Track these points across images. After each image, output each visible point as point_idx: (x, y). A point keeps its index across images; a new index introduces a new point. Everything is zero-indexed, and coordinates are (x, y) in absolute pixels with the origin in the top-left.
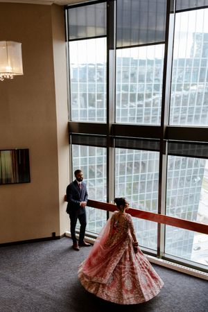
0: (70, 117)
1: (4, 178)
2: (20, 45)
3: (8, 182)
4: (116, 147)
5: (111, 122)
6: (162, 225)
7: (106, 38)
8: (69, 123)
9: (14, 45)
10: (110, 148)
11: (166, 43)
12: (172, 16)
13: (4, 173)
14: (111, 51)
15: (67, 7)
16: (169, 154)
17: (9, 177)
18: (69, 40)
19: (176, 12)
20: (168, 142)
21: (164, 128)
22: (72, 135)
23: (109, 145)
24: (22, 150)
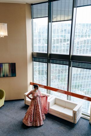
0: (33, 50)
1: (5, 74)
2: (6, 24)
3: (7, 76)
4: (51, 63)
5: (49, 53)
6: (69, 96)
7: (47, 18)
8: (32, 53)
10: (49, 63)
11: (72, 20)
12: (75, 9)
13: (5, 72)
14: (50, 23)
15: (32, 4)
16: (73, 67)
17: (8, 74)
18: (33, 18)
19: (77, 7)
20: (73, 62)
21: (71, 56)
22: (34, 57)
24: (13, 63)
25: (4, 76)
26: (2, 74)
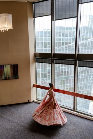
0: (35, 50)
1: (7, 77)
2: (11, 15)
3: (9, 79)
4: (55, 63)
5: (53, 53)
7: (50, 16)
8: (35, 53)
9: (8, 15)
10: (53, 64)
11: (77, 17)
12: (80, 5)
13: (7, 75)
14: (53, 21)
15: (33, 3)
16: (78, 66)
17: (9, 76)
18: (35, 17)
19: (82, 3)
20: (78, 61)
21: (77, 55)
22: (36, 58)
23: (52, 62)
24: (15, 65)
25: (6, 79)
26: (3, 77)
